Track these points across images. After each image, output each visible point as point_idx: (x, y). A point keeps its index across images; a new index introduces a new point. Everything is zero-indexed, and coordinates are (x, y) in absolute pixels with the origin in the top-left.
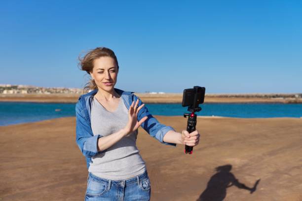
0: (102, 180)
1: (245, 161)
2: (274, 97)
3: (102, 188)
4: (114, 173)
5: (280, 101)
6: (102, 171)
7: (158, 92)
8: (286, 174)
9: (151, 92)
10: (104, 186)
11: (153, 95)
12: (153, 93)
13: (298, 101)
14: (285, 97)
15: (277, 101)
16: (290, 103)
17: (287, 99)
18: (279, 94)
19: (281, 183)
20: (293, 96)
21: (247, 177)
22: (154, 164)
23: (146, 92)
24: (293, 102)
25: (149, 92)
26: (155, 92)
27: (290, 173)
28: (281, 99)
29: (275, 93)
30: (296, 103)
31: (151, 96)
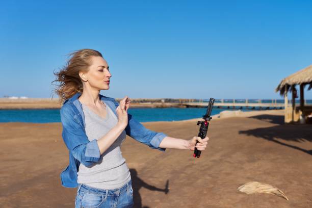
0: (100, 191)
1: (143, 164)
2: (142, 102)
3: (99, 199)
4: (112, 183)
5: (149, 106)
6: (100, 181)
7: (19, 97)
8: (183, 173)
9: (11, 97)
10: (101, 197)
11: (14, 100)
12: (14, 98)
13: (164, 106)
14: (152, 102)
15: (146, 106)
16: (157, 107)
17: (154, 104)
18: (146, 99)
19: (181, 181)
20: (160, 101)
21: (151, 179)
22: (51, 175)
23: (5, 97)
24: (159, 106)
25: (8, 97)
26: (15, 96)
27: (185, 172)
28: (149, 104)
29: (143, 98)
30: (162, 107)
31: (12, 101)
